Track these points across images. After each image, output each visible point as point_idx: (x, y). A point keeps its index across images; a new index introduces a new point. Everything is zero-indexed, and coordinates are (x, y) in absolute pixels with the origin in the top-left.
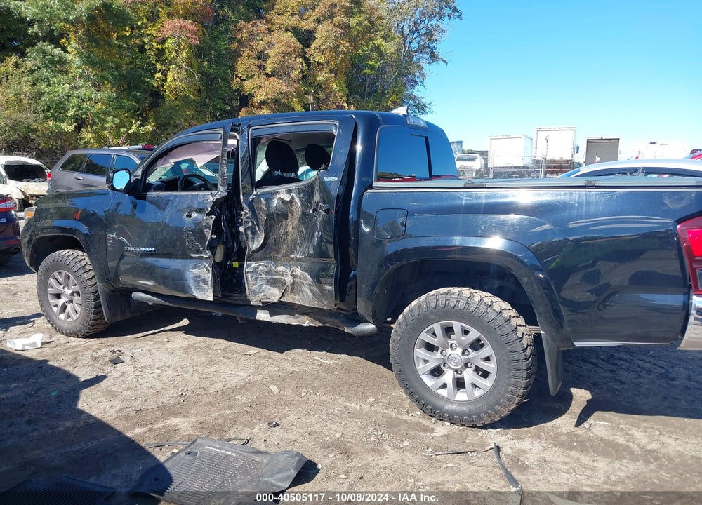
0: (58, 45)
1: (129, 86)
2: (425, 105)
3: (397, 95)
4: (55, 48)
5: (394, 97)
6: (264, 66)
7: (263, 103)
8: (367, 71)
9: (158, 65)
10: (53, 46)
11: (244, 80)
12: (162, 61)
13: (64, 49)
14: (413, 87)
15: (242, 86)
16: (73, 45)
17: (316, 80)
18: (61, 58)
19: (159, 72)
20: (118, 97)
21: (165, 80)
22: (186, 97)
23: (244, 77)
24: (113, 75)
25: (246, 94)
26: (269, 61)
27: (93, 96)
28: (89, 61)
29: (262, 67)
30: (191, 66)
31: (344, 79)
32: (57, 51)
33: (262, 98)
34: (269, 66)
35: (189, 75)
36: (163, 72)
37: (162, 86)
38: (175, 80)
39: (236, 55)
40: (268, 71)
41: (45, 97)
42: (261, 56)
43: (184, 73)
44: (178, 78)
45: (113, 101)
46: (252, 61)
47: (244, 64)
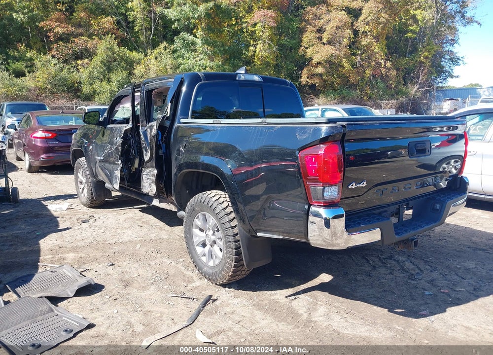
0: (192, 34)
1: (230, 57)
2: (458, 59)
3: (428, 52)
4: (190, 35)
5: (426, 54)
6: (322, 37)
7: (319, 63)
8: (410, 35)
9: (252, 42)
10: (189, 34)
11: (307, 48)
12: (254, 39)
13: (195, 36)
14: (452, 44)
15: (306, 53)
16: (199, 33)
17: (361, 45)
18: (193, 41)
19: (252, 46)
20: (223, 64)
21: (255, 52)
22: (268, 62)
23: (307, 46)
24: (220, 50)
25: (308, 57)
26: (325, 34)
27: (208, 64)
28: (206, 42)
29: (320, 39)
30: (272, 41)
31: (385, 42)
32: (191, 37)
33: (318, 60)
34: (325, 37)
35: (270, 47)
36: (255, 46)
37: (254, 55)
38: (261, 51)
39: (302, 31)
40: (325, 41)
41: (182, 66)
42: (320, 31)
43: (267, 46)
44: (263, 49)
45: (219, 67)
46: (313, 34)
47: (308, 37)
